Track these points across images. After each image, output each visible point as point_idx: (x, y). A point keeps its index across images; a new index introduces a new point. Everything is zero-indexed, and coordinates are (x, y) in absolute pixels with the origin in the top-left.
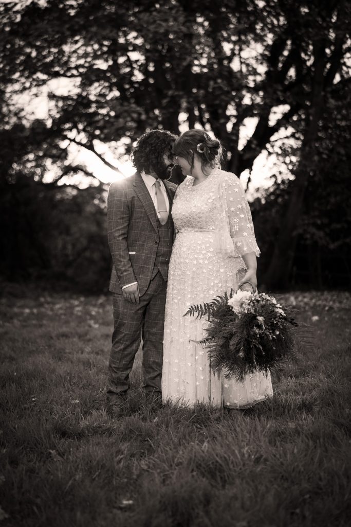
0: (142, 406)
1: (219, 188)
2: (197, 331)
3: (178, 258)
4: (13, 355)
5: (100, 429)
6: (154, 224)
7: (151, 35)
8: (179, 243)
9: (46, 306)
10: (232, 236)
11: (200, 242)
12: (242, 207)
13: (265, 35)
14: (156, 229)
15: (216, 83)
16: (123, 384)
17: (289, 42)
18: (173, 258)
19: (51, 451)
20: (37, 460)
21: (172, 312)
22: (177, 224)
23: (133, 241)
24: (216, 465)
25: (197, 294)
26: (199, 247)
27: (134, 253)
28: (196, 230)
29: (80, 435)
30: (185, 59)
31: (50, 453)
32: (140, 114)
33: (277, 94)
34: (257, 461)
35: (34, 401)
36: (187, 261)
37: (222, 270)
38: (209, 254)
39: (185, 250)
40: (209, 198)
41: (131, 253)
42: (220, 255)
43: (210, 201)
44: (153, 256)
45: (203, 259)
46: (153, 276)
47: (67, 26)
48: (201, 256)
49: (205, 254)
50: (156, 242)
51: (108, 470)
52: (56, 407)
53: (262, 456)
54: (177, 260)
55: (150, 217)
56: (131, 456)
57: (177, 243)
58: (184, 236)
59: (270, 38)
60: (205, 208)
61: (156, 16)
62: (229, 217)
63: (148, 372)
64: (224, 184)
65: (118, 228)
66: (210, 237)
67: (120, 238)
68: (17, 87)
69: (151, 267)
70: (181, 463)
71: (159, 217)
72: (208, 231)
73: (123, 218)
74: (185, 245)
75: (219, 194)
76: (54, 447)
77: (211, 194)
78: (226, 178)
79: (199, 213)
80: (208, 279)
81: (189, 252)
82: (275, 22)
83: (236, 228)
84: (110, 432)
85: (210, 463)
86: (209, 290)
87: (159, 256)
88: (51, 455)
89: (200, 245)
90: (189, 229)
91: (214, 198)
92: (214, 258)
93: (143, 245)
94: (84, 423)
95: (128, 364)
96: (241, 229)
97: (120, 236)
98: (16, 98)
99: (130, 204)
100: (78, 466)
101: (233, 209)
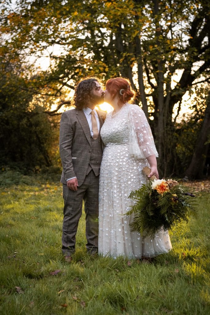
0: (84, 257)
1: (129, 115)
2: (122, 208)
3: (106, 163)
4: (13, 223)
5: (54, 272)
6: (89, 139)
7: (112, 17)
8: (106, 153)
9: (45, 190)
10: (140, 145)
11: (119, 151)
12: (145, 126)
13: (189, 16)
14: (90, 142)
15: (154, 47)
16: (72, 242)
17: (204, 20)
18: (103, 163)
19: (17, 287)
20: (7, 293)
21: (103, 198)
22: (104, 140)
23: (75, 150)
24: (120, 298)
25: (120, 185)
26: (119, 155)
27: (76, 158)
28: (116, 143)
29: (40, 277)
30: (134, 32)
31: (16, 289)
32: (105, 68)
33: (194, 54)
34: (148, 295)
35: (16, 254)
36: (112, 164)
37: (135, 168)
38: (126, 158)
39: (110, 157)
40: (123, 123)
41: (73, 158)
42: (134, 159)
43: (124, 124)
44: (88, 160)
45: (122, 162)
46: (88, 173)
47: (58, 12)
48: (121, 160)
49: (123, 158)
50: (90, 151)
51: (51, 300)
52: (27, 258)
53: (151, 291)
54: (106, 164)
55: (86, 135)
56: (69, 291)
57: (105, 153)
58: (109, 149)
59: (192, 18)
60: (120, 129)
61: (115, 4)
62: (137, 133)
63: (89, 235)
64: (132, 113)
65: (65, 142)
66: (125, 147)
67: (66, 148)
68: (27, 51)
69: (86, 167)
70: (97, 296)
71: (92, 135)
72: (124, 144)
73: (69, 136)
74: (110, 154)
75: (129, 119)
76: (19, 285)
77: (124, 120)
78: (133, 109)
79: (117, 132)
80: (127, 175)
81: (113, 158)
82: (196, 7)
83: (142, 140)
84: (60, 275)
85: (116, 296)
86: (128, 181)
87: (92, 160)
88: (17, 290)
89: (119, 153)
90: (112, 144)
91: (125, 122)
92: (129, 160)
93: (81, 153)
94: (43, 269)
95: (74, 229)
96: (145, 141)
97: (65, 147)
98: (27, 58)
99: (73, 127)
100: (32, 297)
101: (139, 128)
